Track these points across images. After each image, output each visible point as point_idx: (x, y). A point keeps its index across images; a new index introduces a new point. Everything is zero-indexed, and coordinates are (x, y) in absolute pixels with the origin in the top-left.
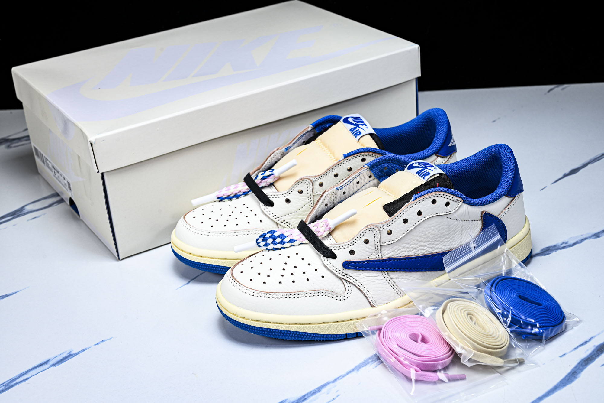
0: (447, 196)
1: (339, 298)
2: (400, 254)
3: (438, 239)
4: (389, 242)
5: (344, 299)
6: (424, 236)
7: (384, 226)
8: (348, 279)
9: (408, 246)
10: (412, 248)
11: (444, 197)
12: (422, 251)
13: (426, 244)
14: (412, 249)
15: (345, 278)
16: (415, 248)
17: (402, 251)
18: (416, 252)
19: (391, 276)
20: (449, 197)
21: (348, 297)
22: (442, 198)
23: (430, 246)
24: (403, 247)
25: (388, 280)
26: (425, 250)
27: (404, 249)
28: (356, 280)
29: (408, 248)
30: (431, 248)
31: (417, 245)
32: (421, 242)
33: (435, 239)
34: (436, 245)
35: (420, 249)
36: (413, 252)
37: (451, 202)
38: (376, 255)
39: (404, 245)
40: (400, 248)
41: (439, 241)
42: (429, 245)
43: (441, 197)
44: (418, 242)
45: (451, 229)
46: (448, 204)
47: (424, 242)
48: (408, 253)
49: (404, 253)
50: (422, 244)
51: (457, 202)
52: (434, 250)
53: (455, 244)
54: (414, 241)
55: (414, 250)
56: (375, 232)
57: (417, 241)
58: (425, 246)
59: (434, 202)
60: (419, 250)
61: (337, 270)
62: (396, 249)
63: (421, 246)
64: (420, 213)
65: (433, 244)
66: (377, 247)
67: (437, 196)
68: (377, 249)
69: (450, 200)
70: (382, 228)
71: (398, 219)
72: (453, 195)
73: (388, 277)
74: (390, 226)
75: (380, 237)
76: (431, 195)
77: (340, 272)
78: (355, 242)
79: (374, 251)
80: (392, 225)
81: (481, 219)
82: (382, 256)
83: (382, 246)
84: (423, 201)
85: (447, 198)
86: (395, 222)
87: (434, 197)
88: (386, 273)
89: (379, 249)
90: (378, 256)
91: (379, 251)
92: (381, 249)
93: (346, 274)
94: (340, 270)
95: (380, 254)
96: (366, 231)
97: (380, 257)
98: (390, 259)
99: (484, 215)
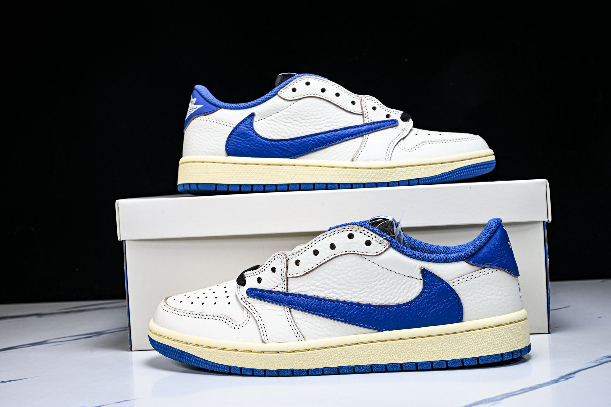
0: (368, 233)
1: (230, 324)
2: (309, 292)
3: (357, 285)
4: (297, 274)
5: (238, 328)
6: (338, 276)
8: (249, 309)
9: (318, 284)
10: (323, 287)
11: (365, 234)
12: (335, 295)
13: (341, 288)
14: (323, 289)
15: (247, 307)
16: (327, 290)
17: (311, 289)
18: (327, 294)
19: (294, 315)
20: (370, 235)
21: (243, 327)
22: (362, 235)
23: (346, 291)
24: (312, 285)
25: (289, 318)
26: (339, 294)
27: (313, 287)
28: (256, 311)
29: (318, 286)
30: (348, 294)
31: (330, 286)
32: (334, 282)
33: (353, 283)
34: (354, 292)
35: (333, 292)
36: (324, 293)
37: (373, 242)
38: (282, 287)
39: (313, 282)
40: (309, 284)
41: (357, 288)
42: (345, 290)
43: (361, 232)
44: (330, 282)
45: (373, 276)
46: (368, 243)
47: (339, 284)
48: (318, 293)
49: (313, 291)
50: (335, 286)
51: (383, 244)
52: (352, 298)
53: (381, 299)
54: (325, 280)
55: (324, 291)
56: (282, 259)
57: (330, 280)
58: (340, 289)
59: (351, 236)
60: (332, 293)
61: (242, 297)
62: (304, 285)
63: (335, 288)
64: (333, 247)
65: (349, 290)
66: (283, 278)
67: (356, 231)
68: (283, 281)
69: (373, 239)
70: (291, 257)
71: (308, 249)
72: (377, 234)
73: (290, 315)
74: (299, 255)
75: (287, 267)
76: (348, 228)
77: (245, 301)
78: (264, 269)
79: (281, 282)
80: (301, 255)
81: (421, 278)
82: (287, 290)
83: (289, 277)
84: (338, 233)
85: (369, 236)
86: (305, 251)
87: (351, 231)
88: (288, 309)
89: (285, 281)
90: (283, 288)
91: (286, 283)
92: (287, 281)
93: (250, 304)
94: (245, 298)
95: (286, 287)
96: (275, 258)
97: (285, 291)
98: (296, 295)
99: (424, 272)
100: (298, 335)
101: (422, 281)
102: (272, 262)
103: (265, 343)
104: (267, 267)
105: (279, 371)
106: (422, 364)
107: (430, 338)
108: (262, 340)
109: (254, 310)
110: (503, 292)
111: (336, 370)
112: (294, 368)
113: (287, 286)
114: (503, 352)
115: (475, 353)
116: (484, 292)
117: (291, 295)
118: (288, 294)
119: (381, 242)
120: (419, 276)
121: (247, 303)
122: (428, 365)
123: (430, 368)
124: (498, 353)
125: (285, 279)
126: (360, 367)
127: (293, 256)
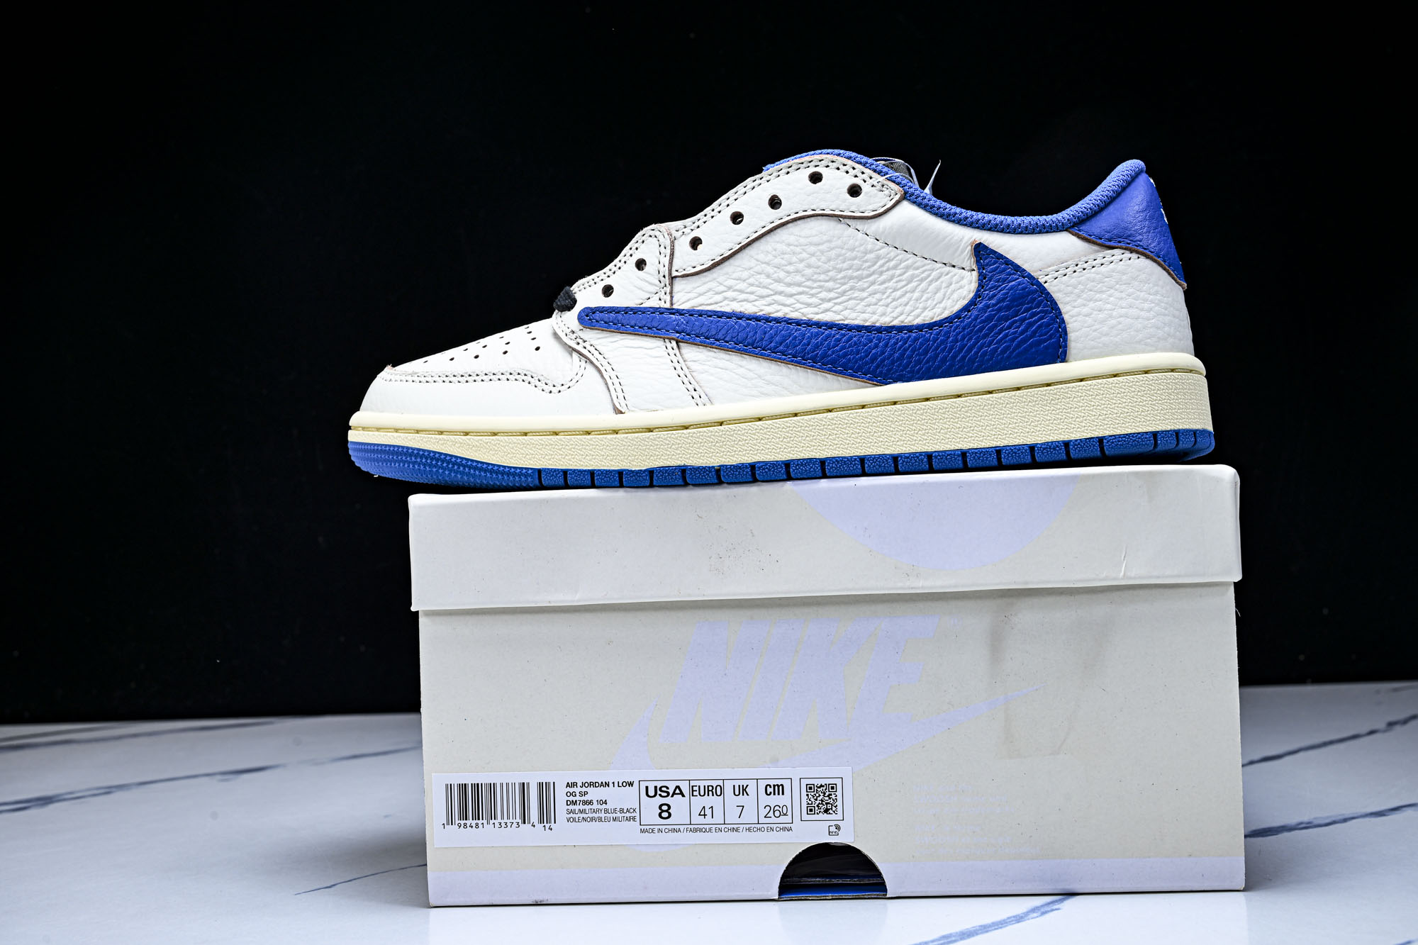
0: (854, 168)
1: (541, 385)
2: (720, 304)
3: (830, 284)
4: (694, 267)
5: (560, 392)
6: (786, 266)
7: (685, 227)
8: (585, 352)
9: (742, 286)
10: (752, 293)
11: (847, 172)
12: (780, 307)
13: (794, 292)
14: (752, 297)
15: (579, 348)
16: (762, 297)
17: (726, 298)
19: (686, 356)
20: (859, 174)
21: (569, 387)
22: (841, 173)
23: (804, 298)
24: (730, 288)
25: (675, 361)
26: (789, 306)
27: (730, 294)
28: (600, 353)
29: (742, 291)
30: (809, 305)
31: (768, 288)
32: (779, 281)
33: (820, 281)
34: (823, 300)
35: (776, 302)
36: (754, 305)
37: (865, 188)
38: (660, 299)
39: (730, 282)
40: (722, 288)
41: (830, 290)
42: (802, 296)
43: (838, 169)
44: (769, 281)
45: (867, 264)
46: (854, 191)
47: (789, 285)
48: (741, 306)
49: (732, 303)
50: (780, 287)
51: (887, 192)
52: (817, 314)
53: (884, 314)
54: (759, 276)
55: (756, 300)
56: (661, 238)
57: (768, 276)
58: (791, 295)
59: (816, 178)
60: (773, 304)
61: (566, 331)
62: (710, 290)
63: (781, 293)
64: (775, 203)
65: (813, 295)
66: (662, 279)
67: (828, 166)
68: (663, 285)
69: (865, 181)
70: (680, 233)
71: (719, 212)
72: (875, 171)
73: (678, 354)
74: (698, 227)
75: (672, 254)
76: (810, 162)
77: (573, 336)
78: (618, 267)
79: (654, 289)
80: (703, 227)
81: (974, 267)
82: (672, 304)
83: (676, 277)
84: (788, 173)
85: (856, 176)
86: (712, 217)
87: (816, 166)
88: (674, 343)
89: (667, 285)
90: (663, 301)
91: (668, 290)
92: (671, 284)
93: (585, 342)
94: (573, 332)
95: (668, 298)
96: (644, 238)
97: (668, 305)
98: (691, 313)
99: (980, 251)
100: (695, 395)
101: (975, 274)
102: (637, 249)
103: (621, 413)
104: (625, 262)
105: (653, 471)
106: (976, 453)
107: (994, 395)
108: (614, 405)
109: (596, 353)
110: (1153, 305)
111: (782, 467)
112: (686, 464)
113: (672, 297)
114: (1158, 430)
115: (1095, 428)
116: (1112, 299)
117: (680, 312)
118: (672, 311)
119: (884, 189)
120: (970, 262)
121: (580, 341)
122: (990, 455)
123: (995, 463)
124: (1145, 430)
125: (667, 280)
126: (836, 460)
127: (684, 230)
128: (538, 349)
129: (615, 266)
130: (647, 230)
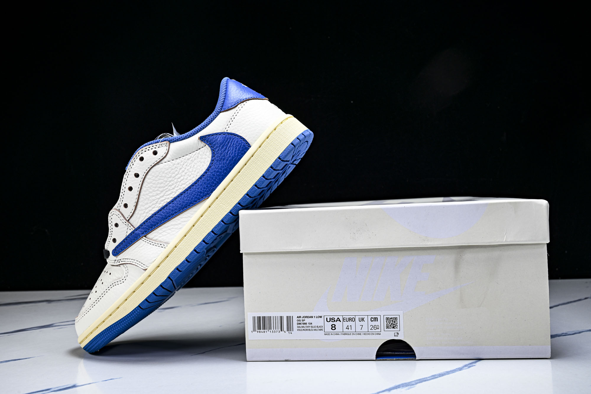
0: (149, 147)
1: (119, 282)
3: (171, 183)
4: (131, 213)
5: (126, 279)
7: (119, 204)
8: (123, 262)
9: (148, 205)
10: (153, 205)
11: (149, 150)
12: (163, 201)
13: (164, 194)
15: (121, 263)
17: (147, 213)
18: (159, 206)
19: (151, 238)
20: (152, 147)
21: (127, 276)
22: (147, 152)
23: (168, 193)
24: (146, 209)
25: (149, 242)
26: (165, 199)
29: (149, 207)
30: (170, 194)
31: (156, 199)
32: (156, 195)
33: (167, 185)
34: (173, 189)
36: (156, 207)
38: (130, 230)
39: (145, 207)
40: (144, 211)
41: (173, 184)
42: (166, 193)
43: (145, 151)
44: (154, 197)
46: (155, 153)
47: (160, 193)
48: (153, 210)
49: (149, 212)
50: (159, 196)
51: (164, 145)
52: (175, 194)
54: (150, 199)
55: (156, 205)
56: (115, 213)
58: (163, 196)
59: (142, 159)
60: (161, 202)
61: (114, 262)
62: (141, 214)
63: (160, 198)
64: (137, 175)
65: (169, 190)
66: (126, 224)
67: (142, 153)
68: (127, 225)
69: (156, 148)
70: (119, 207)
71: (124, 192)
72: (156, 143)
73: (148, 239)
74: (122, 201)
75: (122, 214)
76: (136, 156)
77: (116, 261)
78: (111, 232)
79: (127, 227)
80: (124, 199)
81: (205, 144)
82: (134, 228)
83: (129, 220)
84: (133, 164)
85: (152, 149)
86: (124, 195)
87: (139, 156)
88: (144, 237)
89: (128, 224)
90: (131, 229)
91: (130, 225)
92: (129, 223)
93: (121, 260)
94: (115, 260)
95: (132, 227)
96: (111, 217)
97: (134, 229)
98: (141, 225)
99: (202, 139)
100: (162, 246)
101: (207, 146)
102: (112, 222)
103: (147, 269)
104: (112, 228)
105: (169, 276)
106: (250, 191)
107: (240, 172)
108: (143, 269)
109: (126, 260)
111: (203, 243)
112: (176, 266)
113: (133, 226)
114: (292, 142)
115: (275, 156)
117: (139, 228)
118: (136, 230)
119: (162, 145)
120: (203, 144)
121: (119, 261)
122: (254, 188)
124: (288, 145)
125: (127, 223)
126: (215, 228)
127: (119, 205)
128: (110, 274)
129: (110, 232)
130: (110, 215)
